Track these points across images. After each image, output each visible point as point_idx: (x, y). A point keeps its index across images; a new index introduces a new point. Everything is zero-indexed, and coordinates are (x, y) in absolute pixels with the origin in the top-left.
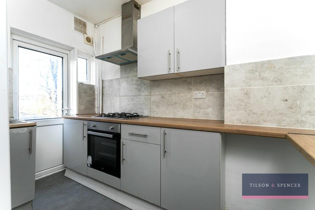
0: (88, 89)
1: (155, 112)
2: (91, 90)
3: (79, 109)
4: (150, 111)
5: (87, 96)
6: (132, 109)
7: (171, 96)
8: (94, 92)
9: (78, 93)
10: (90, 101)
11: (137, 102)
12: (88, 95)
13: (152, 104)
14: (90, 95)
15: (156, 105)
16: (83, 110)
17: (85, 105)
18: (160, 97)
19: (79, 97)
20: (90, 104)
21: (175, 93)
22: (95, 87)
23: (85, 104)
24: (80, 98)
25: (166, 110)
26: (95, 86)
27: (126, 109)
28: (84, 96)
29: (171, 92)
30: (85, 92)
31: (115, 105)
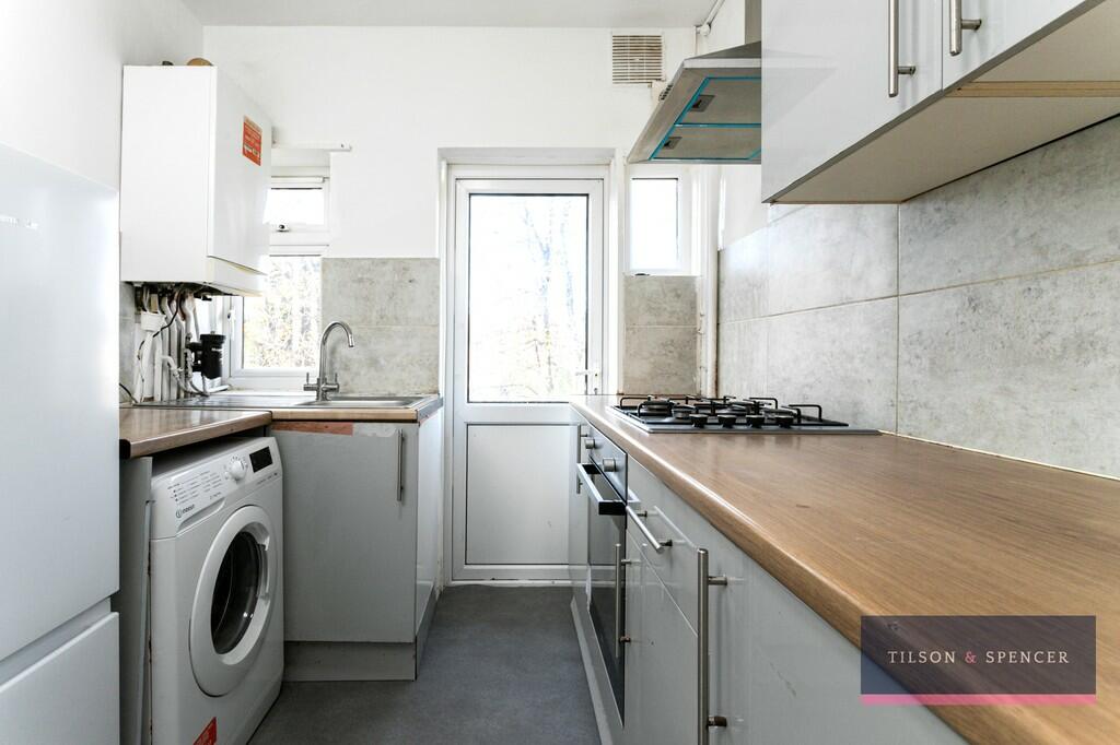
0: (665, 295)
1: (926, 405)
2: (678, 296)
3: (625, 373)
4: (893, 397)
5: (659, 323)
6: (811, 380)
7: (1045, 284)
8: (693, 305)
9: (623, 315)
10: (672, 341)
11: (834, 342)
12: (665, 317)
13: (905, 357)
14: (675, 320)
15: (933, 362)
16: (644, 380)
17: (652, 360)
18: (953, 304)
19: (627, 329)
20: (676, 354)
21: (1078, 261)
22: (698, 285)
23: (652, 354)
24: (631, 332)
25: (1000, 402)
26: (698, 280)
27: (787, 380)
28: (649, 323)
29: (1042, 252)
30: (650, 309)
31: (752, 361)
